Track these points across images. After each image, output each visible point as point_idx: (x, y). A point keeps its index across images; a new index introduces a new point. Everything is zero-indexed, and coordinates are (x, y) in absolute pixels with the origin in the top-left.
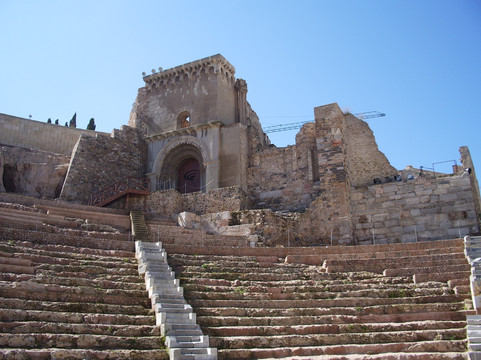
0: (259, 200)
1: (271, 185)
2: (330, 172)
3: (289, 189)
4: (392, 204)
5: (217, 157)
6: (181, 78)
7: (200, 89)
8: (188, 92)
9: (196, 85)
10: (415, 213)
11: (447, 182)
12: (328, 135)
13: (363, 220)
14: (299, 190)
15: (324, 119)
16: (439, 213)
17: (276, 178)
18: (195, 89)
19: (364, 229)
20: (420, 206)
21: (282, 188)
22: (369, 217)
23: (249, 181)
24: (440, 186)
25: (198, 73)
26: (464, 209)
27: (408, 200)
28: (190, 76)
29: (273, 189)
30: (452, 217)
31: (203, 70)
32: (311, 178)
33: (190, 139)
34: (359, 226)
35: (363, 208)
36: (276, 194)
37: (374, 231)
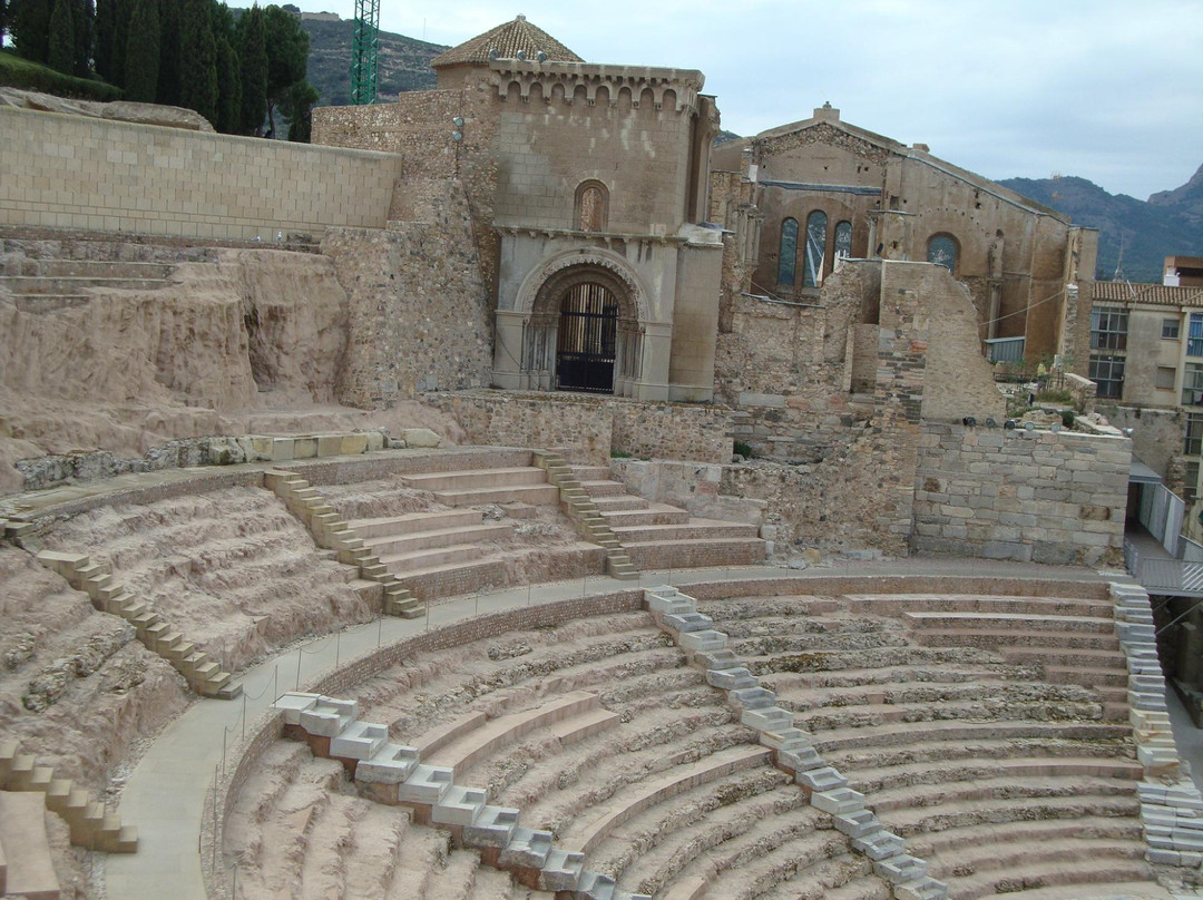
0: (736, 406)
1: (764, 380)
2: (895, 400)
3: (799, 398)
4: (989, 468)
5: (669, 318)
6: (591, 95)
7: (636, 135)
8: (605, 134)
9: (628, 122)
10: (1025, 492)
11: (1092, 452)
12: (905, 328)
13: (933, 486)
14: (819, 403)
15: (902, 292)
16: (1066, 501)
17: (775, 367)
18: (624, 133)
19: (931, 502)
20: (1036, 482)
21: (786, 393)
22: (943, 483)
23: (720, 363)
24: (1078, 456)
25: (636, 97)
26: (1109, 504)
27: (1017, 467)
28: (613, 93)
29: (768, 391)
30: (1085, 514)
31: (648, 92)
32: (847, 387)
33: (610, 258)
34: (923, 494)
35: (936, 463)
36: (773, 401)
37: (947, 510)
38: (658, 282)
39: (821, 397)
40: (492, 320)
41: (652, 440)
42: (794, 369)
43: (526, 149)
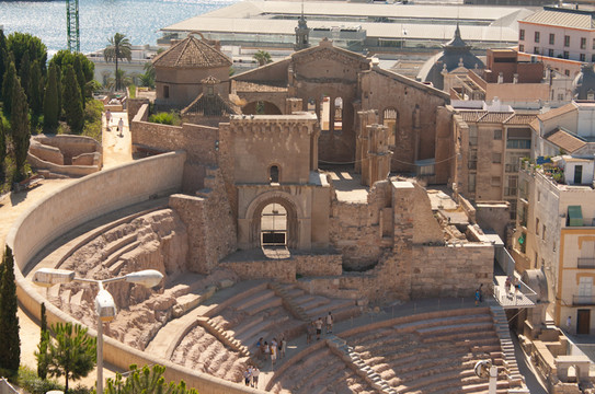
0: (336, 246)
1: (347, 235)
2: (402, 241)
3: (362, 241)
4: (439, 262)
5: (310, 215)
6: (273, 129)
7: (292, 144)
8: (279, 145)
9: (288, 139)
11: (479, 252)
12: (404, 213)
13: (417, 271)
14: (370, 243)
17: (352, 230)
18: (287, 144)
19: (417, 277)
22: (421, 270)
24: (474, 254)
25: (291, 130)
26: (486, 272)
28: (282, 129)
29: (349, 239)
31: (296, 128)
32: (381, 235)
34: (414, 275)
35: (418, 262)
36: (351, 243)
37: (424, 280)
38: (305, 202)
39: (371, 240)
40: (236, 222)
41: (310, 269)
42: (359, 229)
43: (246, 152)
